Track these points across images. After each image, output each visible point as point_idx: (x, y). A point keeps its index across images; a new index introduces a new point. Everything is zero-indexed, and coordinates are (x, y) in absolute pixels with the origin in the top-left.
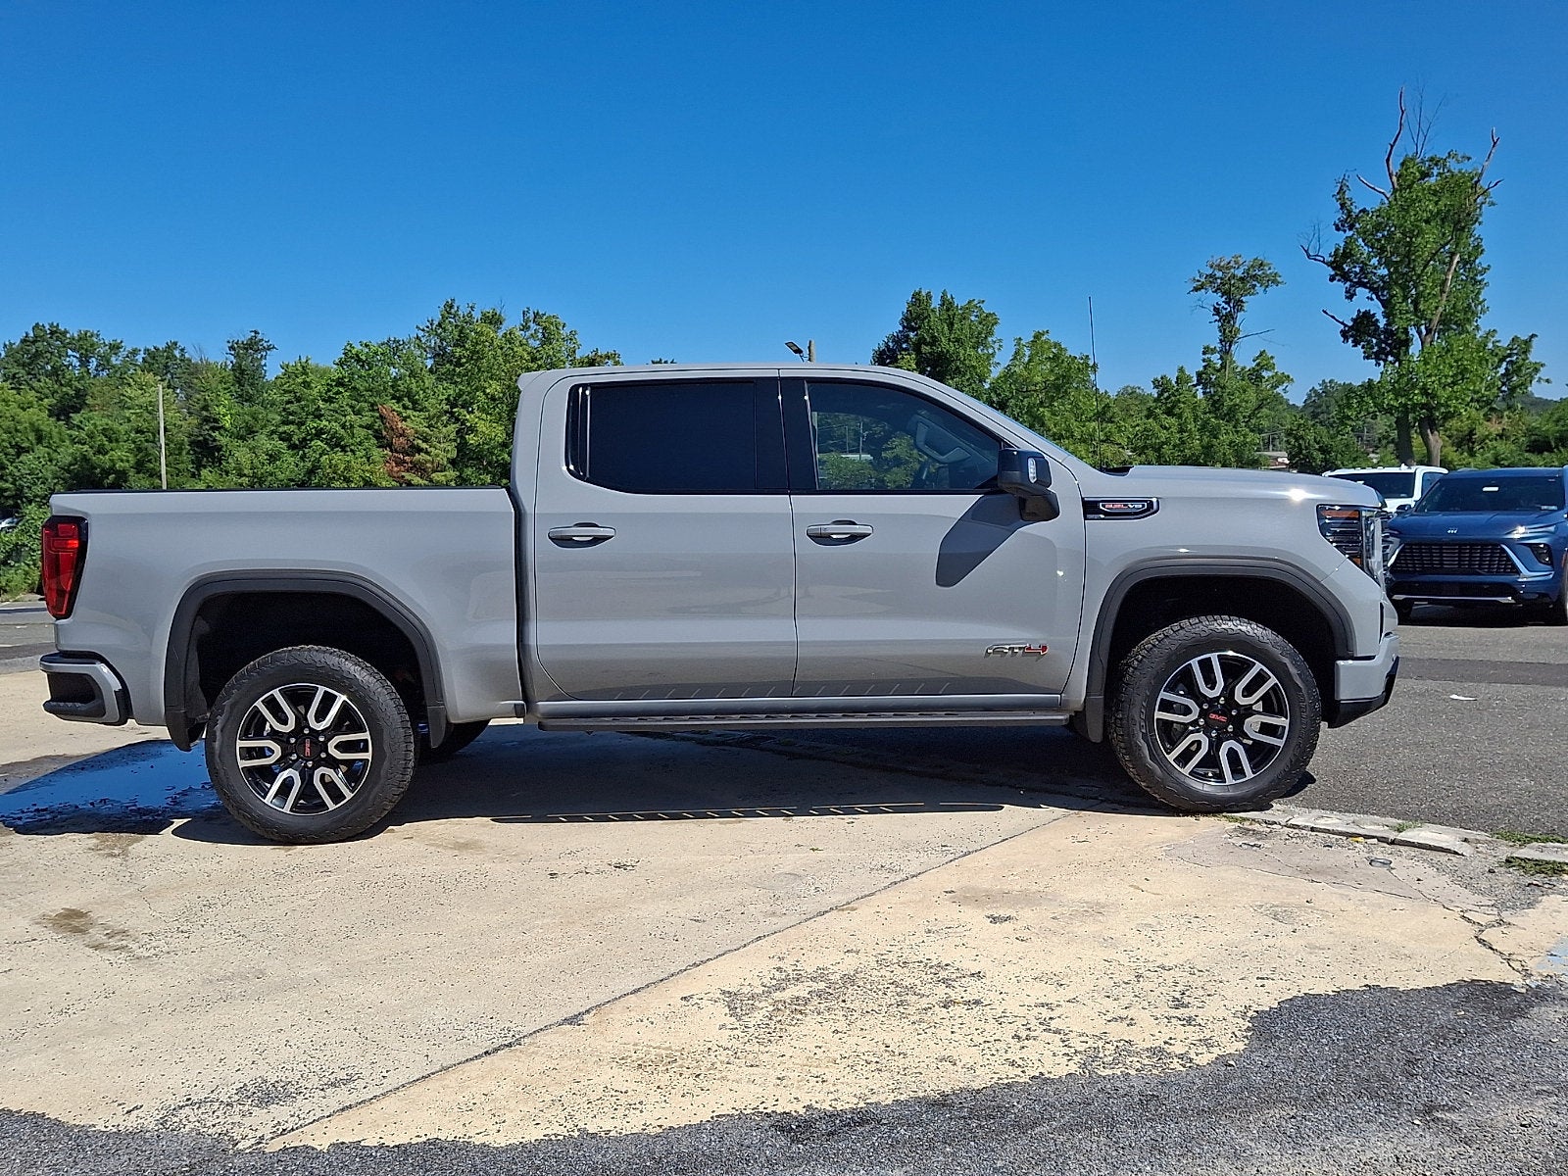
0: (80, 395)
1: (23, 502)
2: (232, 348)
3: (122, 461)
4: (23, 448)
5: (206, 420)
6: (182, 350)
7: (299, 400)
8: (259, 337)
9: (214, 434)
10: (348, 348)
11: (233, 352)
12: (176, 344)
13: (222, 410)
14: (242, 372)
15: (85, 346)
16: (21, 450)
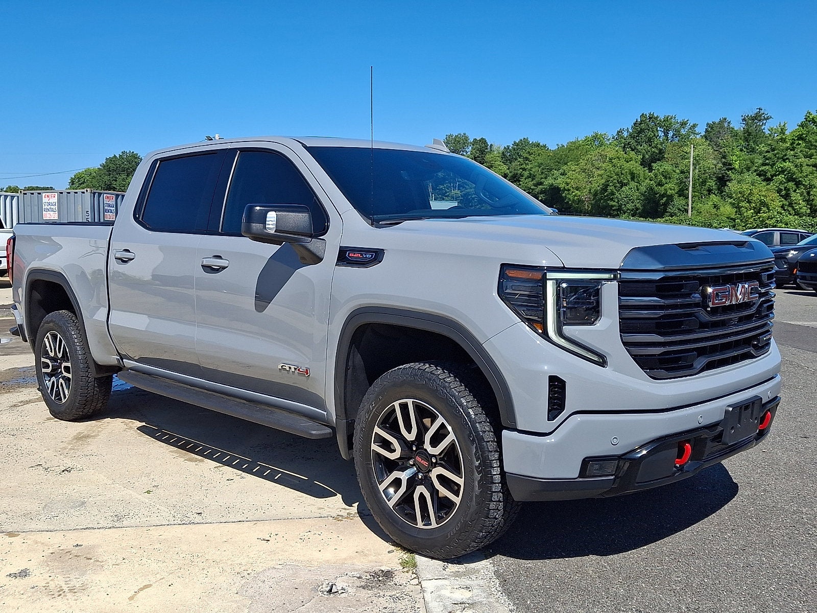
0: (661, 152)
1: (621, 213)
2: (744, 120)
3: (671, 189)
4: (624, 183)
5: (724, 164)
6: (729, 122)
7: (773, 150)
8: (762, 112)
9: (728, 173)
10: (808, 115)
11: (744, 122)
12: (725, 119)
13: (735, 158)
14: (750, 134)
15: (666, 124)
16: (623, 185)
